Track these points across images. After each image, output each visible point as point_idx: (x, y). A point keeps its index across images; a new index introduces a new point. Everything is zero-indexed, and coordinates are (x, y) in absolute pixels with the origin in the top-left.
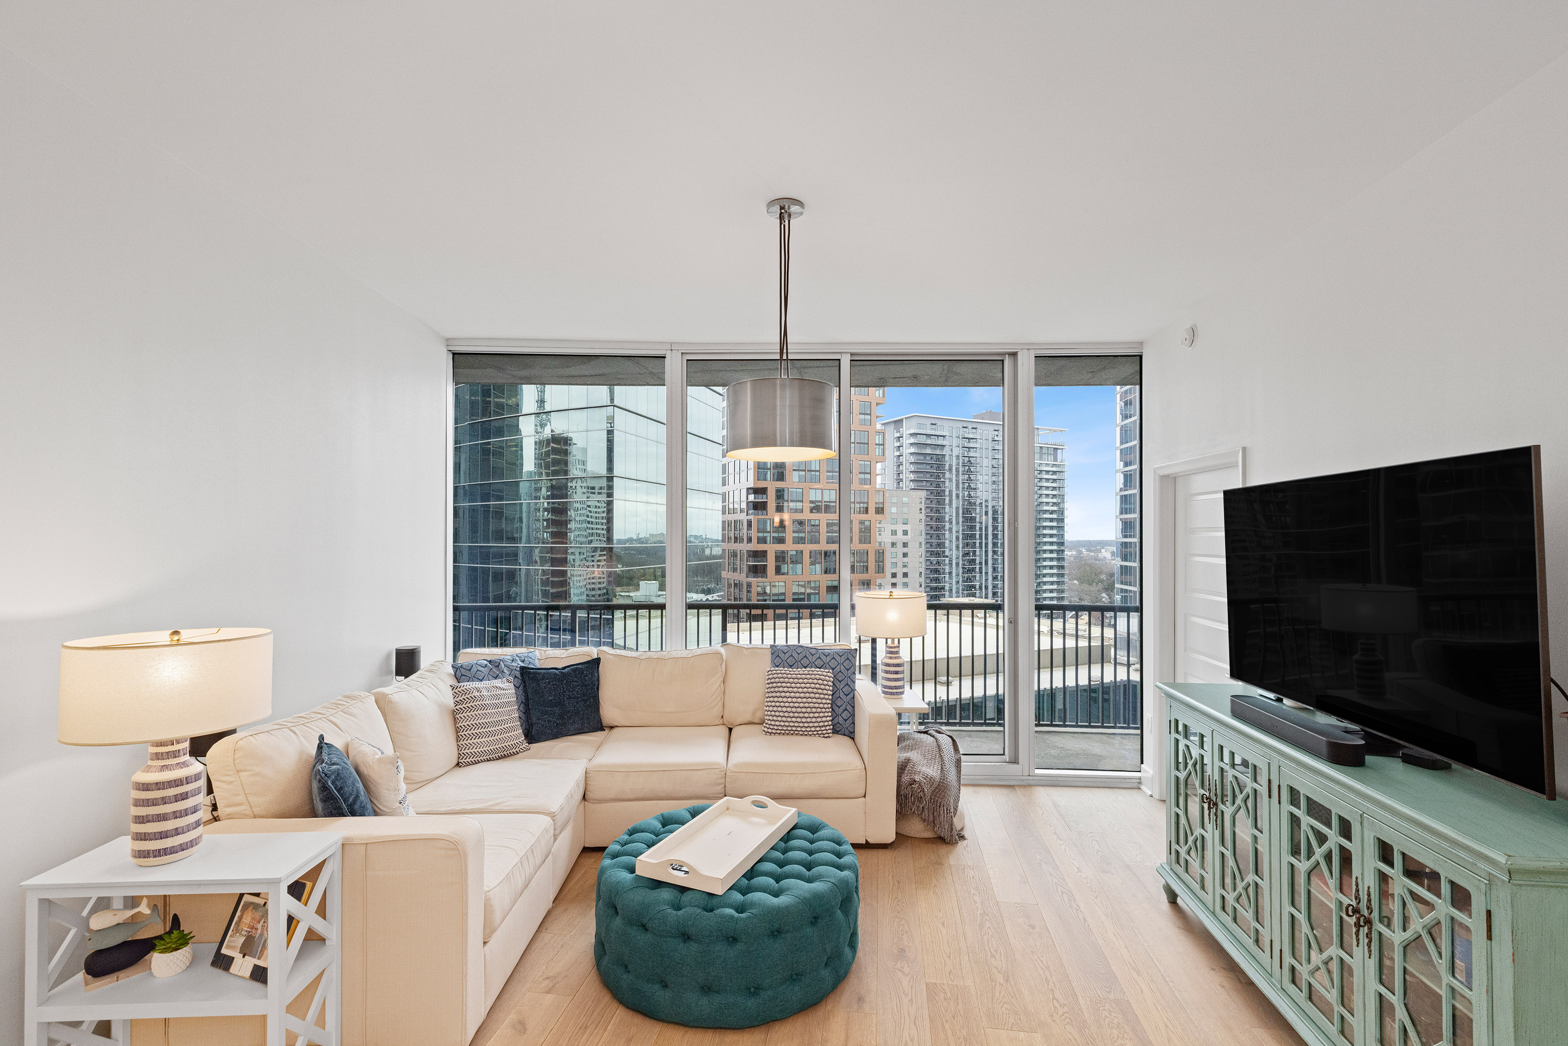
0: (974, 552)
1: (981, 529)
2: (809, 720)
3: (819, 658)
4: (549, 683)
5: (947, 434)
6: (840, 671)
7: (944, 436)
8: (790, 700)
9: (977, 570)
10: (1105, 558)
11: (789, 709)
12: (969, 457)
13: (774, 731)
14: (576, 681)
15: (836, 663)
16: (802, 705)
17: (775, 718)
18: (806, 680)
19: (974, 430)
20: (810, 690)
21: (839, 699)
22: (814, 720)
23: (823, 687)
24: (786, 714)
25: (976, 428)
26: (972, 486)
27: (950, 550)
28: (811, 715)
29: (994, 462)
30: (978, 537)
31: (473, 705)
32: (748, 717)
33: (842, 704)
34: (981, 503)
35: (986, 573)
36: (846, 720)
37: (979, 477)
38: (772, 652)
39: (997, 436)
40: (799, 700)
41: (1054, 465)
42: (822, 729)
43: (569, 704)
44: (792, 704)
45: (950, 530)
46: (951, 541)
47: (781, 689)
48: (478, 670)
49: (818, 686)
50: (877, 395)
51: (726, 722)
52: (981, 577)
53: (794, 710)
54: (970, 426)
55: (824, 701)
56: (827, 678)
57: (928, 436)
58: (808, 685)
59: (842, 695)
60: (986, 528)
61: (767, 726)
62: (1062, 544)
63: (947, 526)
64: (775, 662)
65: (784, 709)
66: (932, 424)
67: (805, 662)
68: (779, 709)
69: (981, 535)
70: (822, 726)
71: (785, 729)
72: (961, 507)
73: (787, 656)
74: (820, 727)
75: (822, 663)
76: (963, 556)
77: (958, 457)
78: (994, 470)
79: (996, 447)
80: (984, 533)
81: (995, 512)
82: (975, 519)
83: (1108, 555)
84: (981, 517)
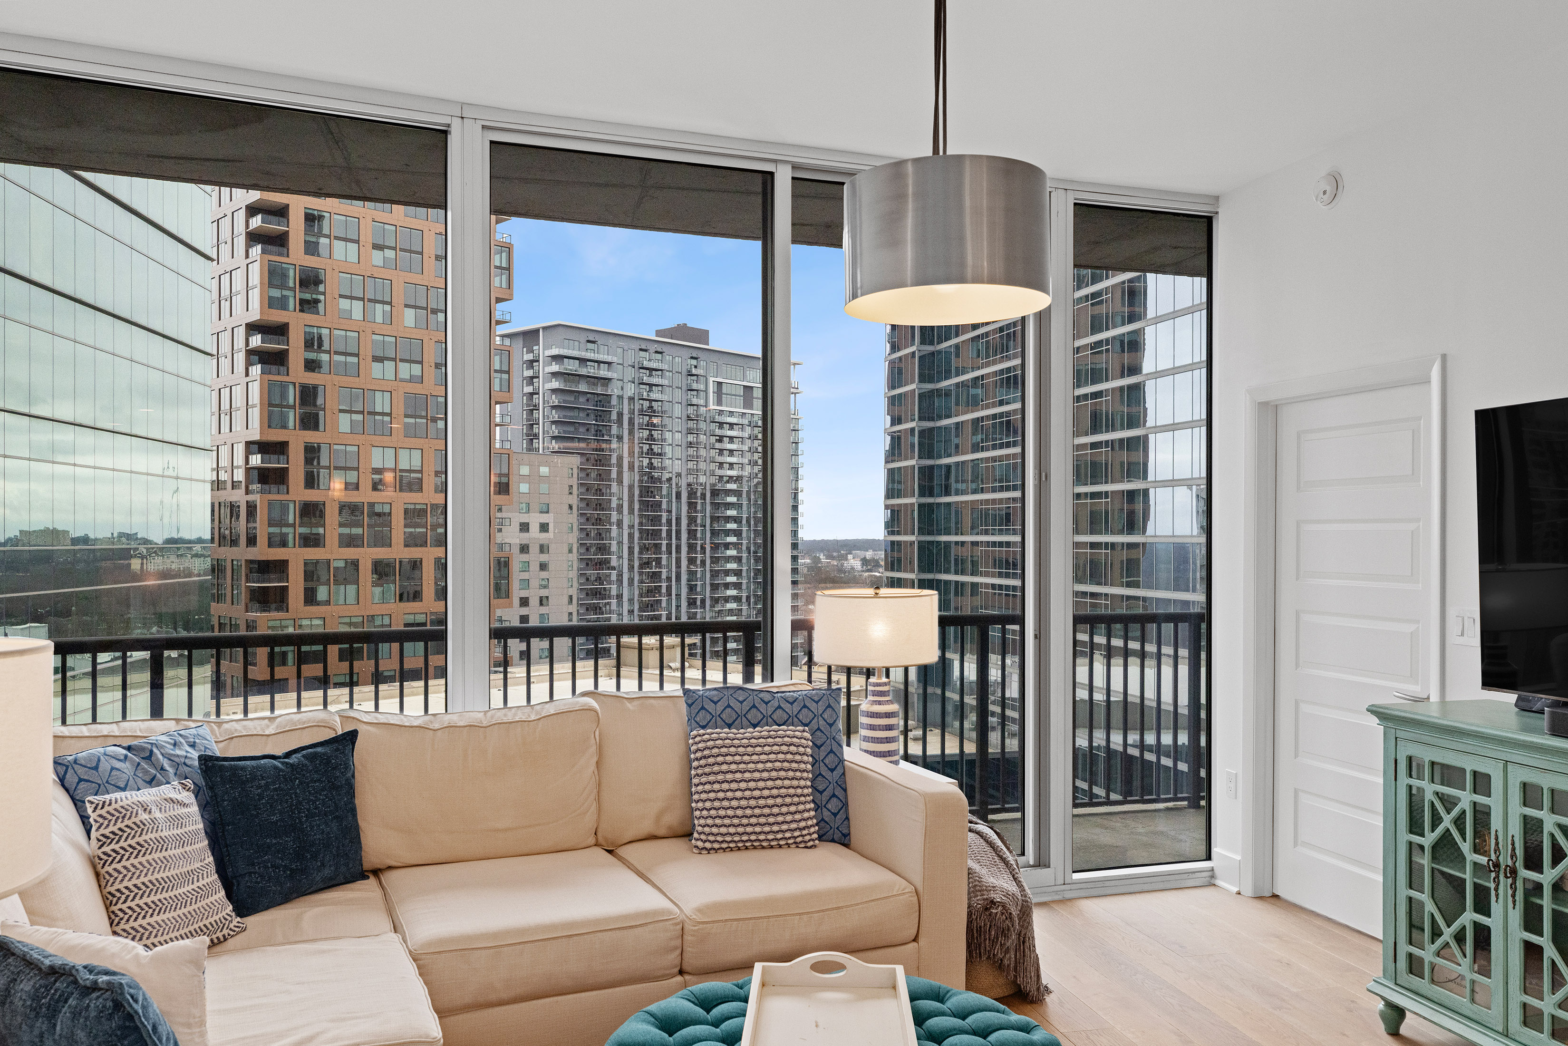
0: (658, 561)
1: (669, 522)
2: (780, 819)
3: (779, 707)
4: (267, 785)
5: (615, 359)
6: (819, 729)
8: (743, 785)
9: (664, 590)
10: (853, 568)
11: (743, 803)
12: (651, 401)
13: (716, 846)
14: (319, 780)
15: (811, 715)
16: (766, 793)
17: (718, 821)
18: (767, 748)
19: (659, 356)
20: (778, 764)
21: (820, 778)
22: (789, 818)
23: (798, 757)
24: (739, 812)
25: (661, 353)
26: (656, 449)
27: (618, 557)
28: (784, 809)
29: (691, 410)
30: (664, 535)
31: (141, 840)
32: (647, 827)
33: (825, 786)
34: (670, 479)
35: (678, 596)
36: (835, 815)
37: (668, 435)
38: (690, 702)
39: (696, 367)
40: (761, 784)
42: (804, 832)
43: (312, 827)
44: (747, 793)
45: (620, 524)
46: (620, 543)
47: (724, 767)
48: (112, 769)
49: (789, 756)
51: (601, 840)
52: (669, 602)
53: (753, 803)
54: (653, 347)
55: (802, 783)
56: (803, 741)
57: (583, 361)
58: (772, 756)
59: (824, 771)
60: (678, 520)
61: (703, 837)
63: (614, 516)
64: (698, 719)
65: (734, 803)
66: (589, 341)
67: (754, 716)
68: (726, 803)
69: (669, 532)
70: (804, 828)
71: (737, 838)
72: (636, 484)
73: (720, 707)
74: (801, 829)
75: (786, 717)
76: (641, 566)
77: (631, 399)
78: (691, 424)
79: (695, 386)
80: (674, 528)
81: (692, 494)
82: (660, 506)
83: (857, 564)
84: (670, 502)
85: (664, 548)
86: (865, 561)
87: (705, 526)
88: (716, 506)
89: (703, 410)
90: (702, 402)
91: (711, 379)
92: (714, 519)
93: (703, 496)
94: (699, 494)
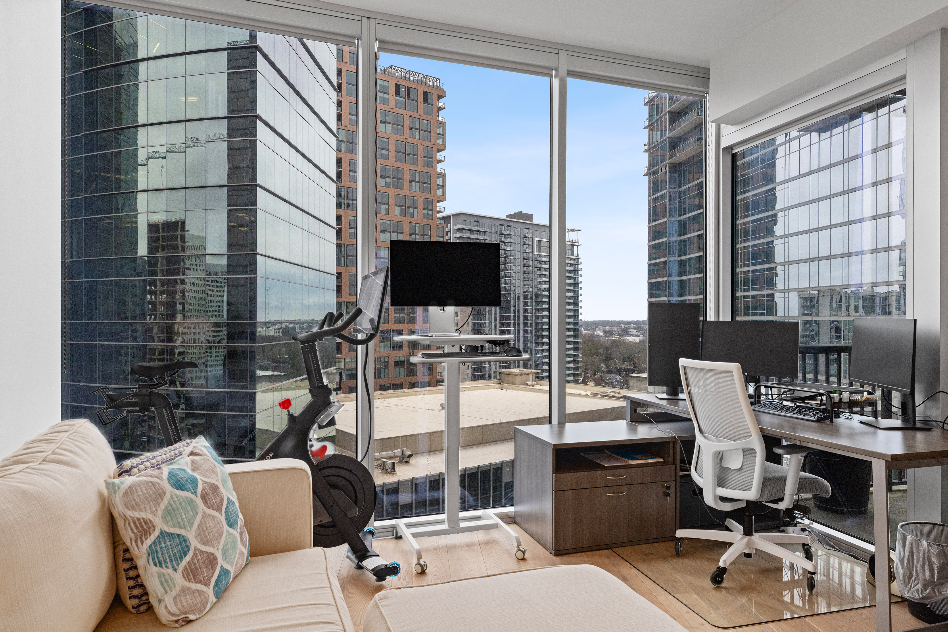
1: (514, 311)
5: (488, 230)
7: (485, 232)
10: (599, 335)
12: (505, 250)
19: (509, 228)
25: (510, 226)
26: (508, 274)
27: (490, 329)
29: (525, 255)
30: (512, 318)
37: (513, 268)
39: (528, 233)
41: (571, 259)
45: (490, 312)
46: (490, 322)
50: (438, 193)
54: (506, 224)
57: (472, 231)
60: (519, 310)
62: (577, 324)
66: (475, 221)
69: (514, 316)
78: (525, 262)
79: (527, 243)
80: (517, 314)
81: (526, 297)
82: (510, 303)
83: (601, 333)
84: (515, 301)
85: (512, 325)
86: (605, 332)
87: (532, 313)
88: (537, 303)
89: (531, 255)
90: (530, 251)
91: (535, 239)
92: (537, 310)
93: (531, 298)
94: (529, 297)
